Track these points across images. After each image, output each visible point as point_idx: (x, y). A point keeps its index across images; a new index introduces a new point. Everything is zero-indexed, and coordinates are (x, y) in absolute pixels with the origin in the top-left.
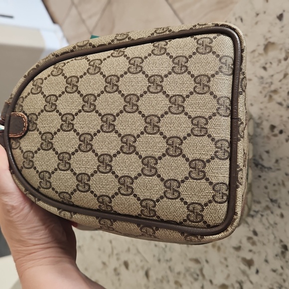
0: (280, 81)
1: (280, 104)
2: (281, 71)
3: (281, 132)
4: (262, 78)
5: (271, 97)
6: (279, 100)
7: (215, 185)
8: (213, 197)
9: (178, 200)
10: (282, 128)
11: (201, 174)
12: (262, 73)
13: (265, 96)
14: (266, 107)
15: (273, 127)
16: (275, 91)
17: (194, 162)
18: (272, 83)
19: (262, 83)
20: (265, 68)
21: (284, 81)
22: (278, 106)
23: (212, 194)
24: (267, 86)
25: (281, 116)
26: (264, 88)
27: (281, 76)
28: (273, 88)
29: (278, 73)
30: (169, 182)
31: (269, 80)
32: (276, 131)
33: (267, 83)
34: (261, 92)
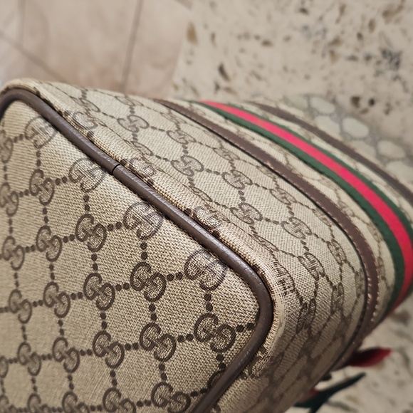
0: (338, 21)
1: (353, 58)
2: (332, 5)
3: (372, 102)
4: (306, 28)
5: (332, 53)
6: (349, 52)
7: (186, 271)
8: (203, 287)
9: (179, 346)
10: (370, 95)
11: (158, 281)
12: (303, 19)
13: (323, 55)
14: (332, 73)
15: (356, 100)
16: (336, 42)
17: (135, 280)
18: (325, 31)
19: (309, 36)
20: (304, 11)
21: (345, 19)
22: (350, 64)
23: (198, 286)
24: (319, 37)
25: (362, 78)
26: (316, 43)
27: (335, 13)
28: (330, 37)
29: (328, 10)
30: (144, 339)
31: (320, 27)
32: (364, 104)
33: (317, 33)
34: (314, 52)
